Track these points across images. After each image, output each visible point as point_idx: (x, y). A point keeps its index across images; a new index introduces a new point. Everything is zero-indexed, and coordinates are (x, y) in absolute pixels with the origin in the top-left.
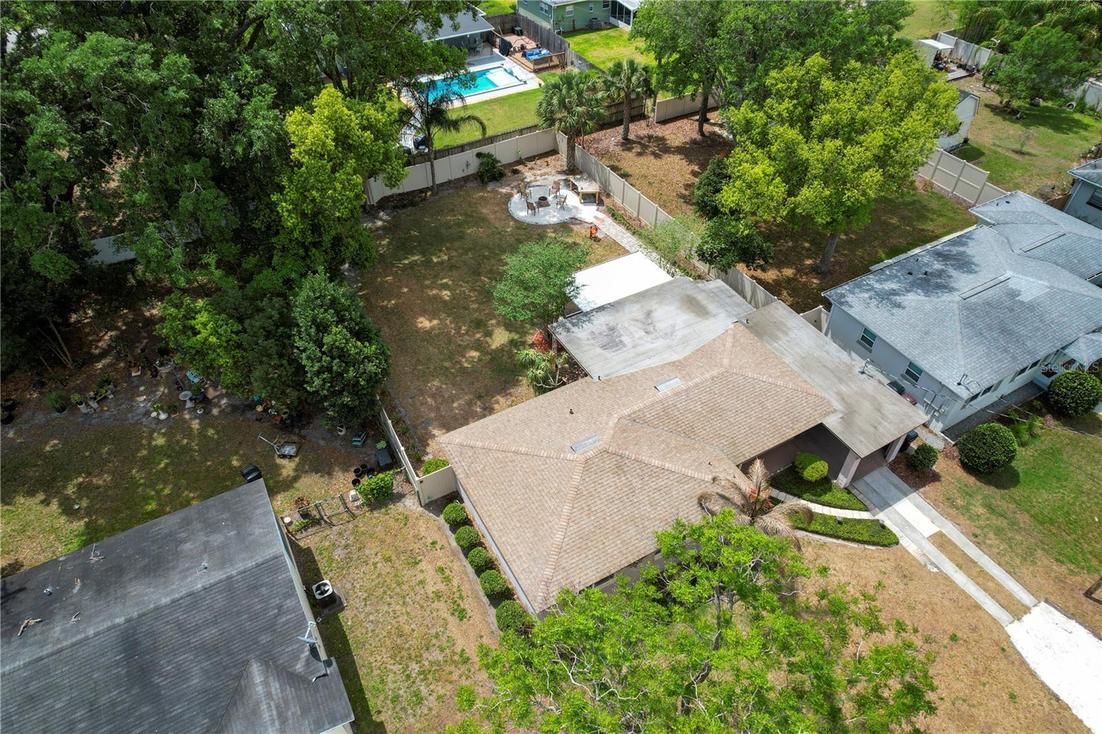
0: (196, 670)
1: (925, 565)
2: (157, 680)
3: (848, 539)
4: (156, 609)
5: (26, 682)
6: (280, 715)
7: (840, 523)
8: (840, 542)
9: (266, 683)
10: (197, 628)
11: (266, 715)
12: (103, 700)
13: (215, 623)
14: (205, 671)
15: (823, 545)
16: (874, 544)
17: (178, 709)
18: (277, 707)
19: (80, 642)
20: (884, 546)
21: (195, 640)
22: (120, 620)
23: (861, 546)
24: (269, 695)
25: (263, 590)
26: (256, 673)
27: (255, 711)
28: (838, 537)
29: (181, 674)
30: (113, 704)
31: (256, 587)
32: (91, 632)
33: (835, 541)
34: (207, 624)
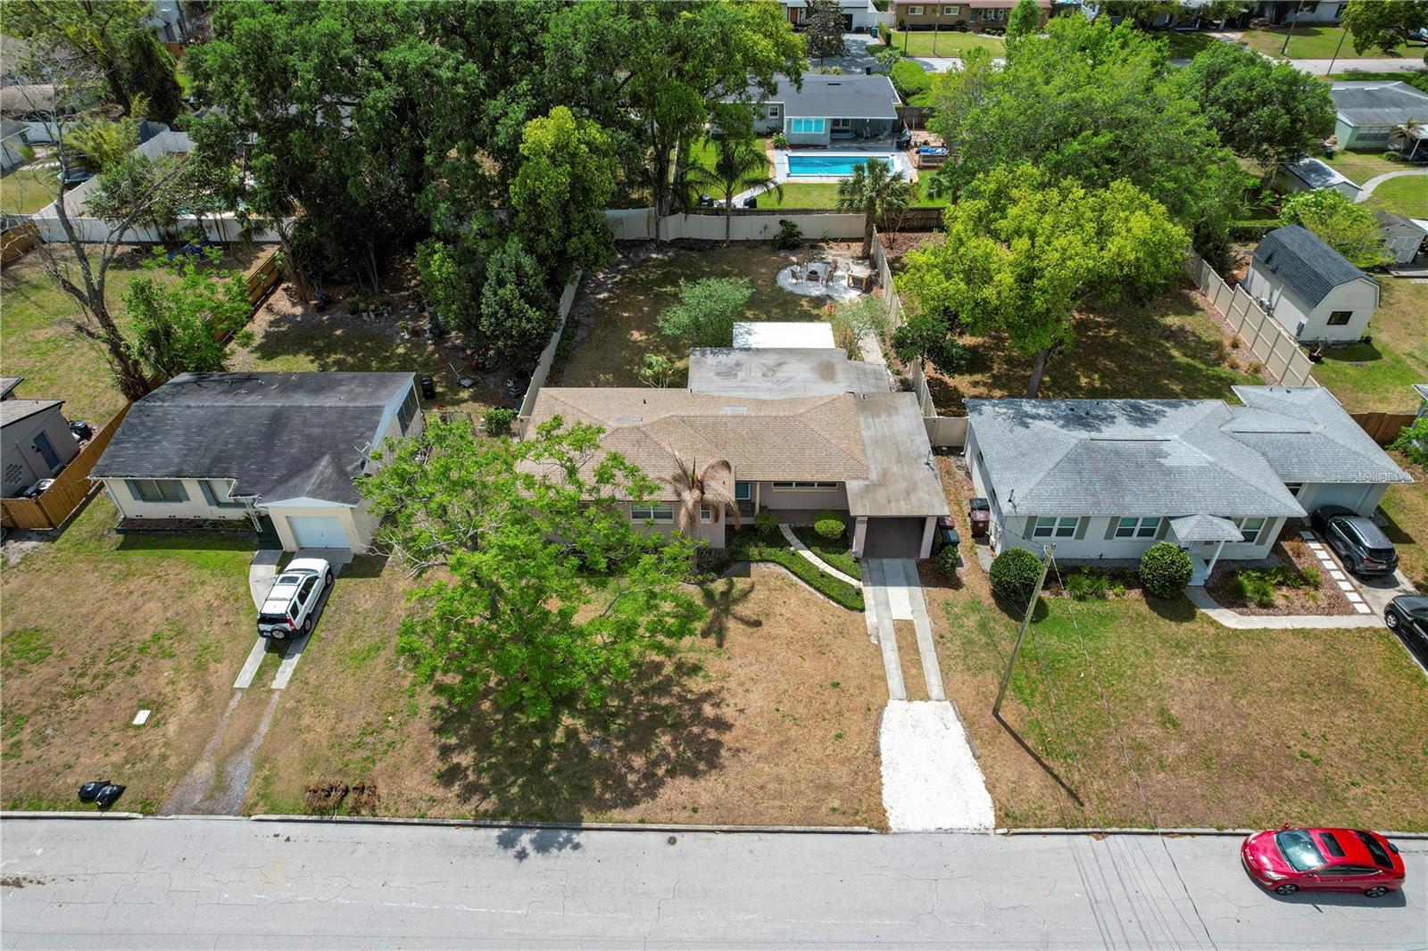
0: (297, 446)
1: (870, 635)
2: (276, 441)
3: (817, 589)
4: (299, 407)
5: (220, 414)
6: (320, 483)
7: (823, 576)
8: (811, 589)
9: (326, 467)
10: (313, 426)
11: (313, 480)
12: (247, 439)
13: (323, 427)
14: (301, 448)
15: (792, 584)
16: (839, 602)
17: (276, 460)
18: (322, 480)
19: (254, 407)
20: (845, 607)
21: (307, 431)
22: (279, 405)
23: (827, 600)
24: (322, 473)
25: (360, 421)
26: (325, 461)
27: (310, 477)
28: (811, 585)
29: (290, 444)
30: (249, 443)
31: (357, 418)
32: (263, 404)
33: (807, 587)
34: (318, 426)
